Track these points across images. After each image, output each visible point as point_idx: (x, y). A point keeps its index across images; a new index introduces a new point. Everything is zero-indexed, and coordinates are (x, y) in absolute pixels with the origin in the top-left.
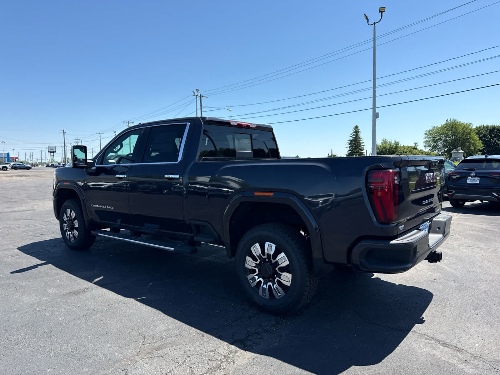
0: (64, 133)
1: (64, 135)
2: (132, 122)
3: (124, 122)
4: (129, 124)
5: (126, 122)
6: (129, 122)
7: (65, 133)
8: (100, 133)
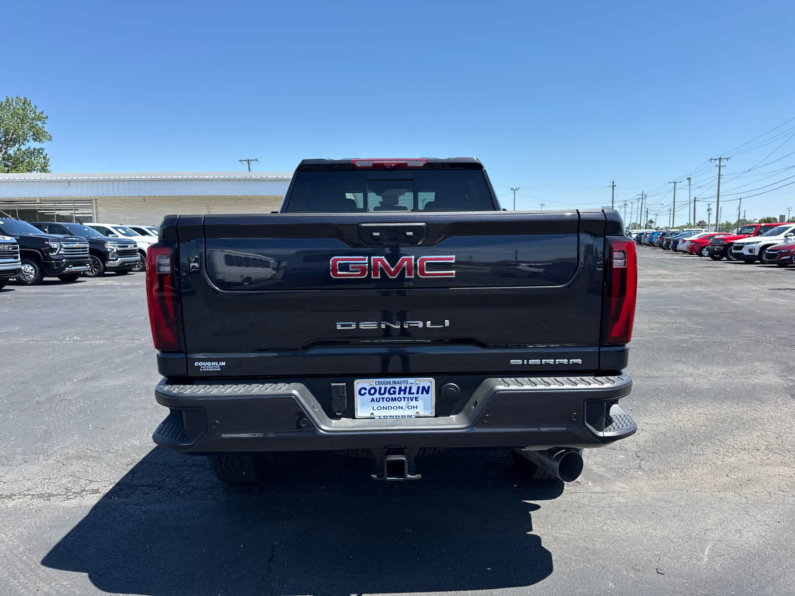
0: (613, 186)
1: (613, 190)
2: (727, 159)
3: (712, 159)
4: (720, 162)
5: (715, 160)
6: (720, 159)
7: (615, 186)
8: (675, 183)
